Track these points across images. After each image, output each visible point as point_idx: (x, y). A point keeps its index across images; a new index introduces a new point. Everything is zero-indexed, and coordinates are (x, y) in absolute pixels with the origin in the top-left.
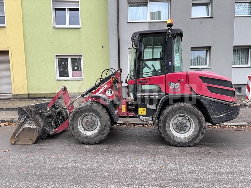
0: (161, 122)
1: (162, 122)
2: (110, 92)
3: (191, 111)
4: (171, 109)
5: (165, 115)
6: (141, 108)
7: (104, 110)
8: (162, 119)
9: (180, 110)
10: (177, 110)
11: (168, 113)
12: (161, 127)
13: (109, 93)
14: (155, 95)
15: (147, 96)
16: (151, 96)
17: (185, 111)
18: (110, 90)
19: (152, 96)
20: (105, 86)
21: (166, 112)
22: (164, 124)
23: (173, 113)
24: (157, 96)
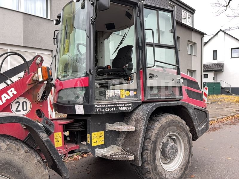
0: (148, 153)
1: (150, 153)
2: (21, 105)
3: (181, 126)
4: (161, 127)
5: (153, 138)
6: (96, 133)
7: (34, 156)
8: (149, 148)
9: (170, 126)
10: (167, 127)
11: (158, 134)
12: (149, 162)
13: (20, 108)
14: (127, 105)
15: (114, 107)
16: (120, 107)
17: (175, 127)
18: (21, 100)
19: (122, 107)
20: (9, 92)
21: (154, 134)
22: (153, 155)
23: (163, 133)
24: (130, 106)
